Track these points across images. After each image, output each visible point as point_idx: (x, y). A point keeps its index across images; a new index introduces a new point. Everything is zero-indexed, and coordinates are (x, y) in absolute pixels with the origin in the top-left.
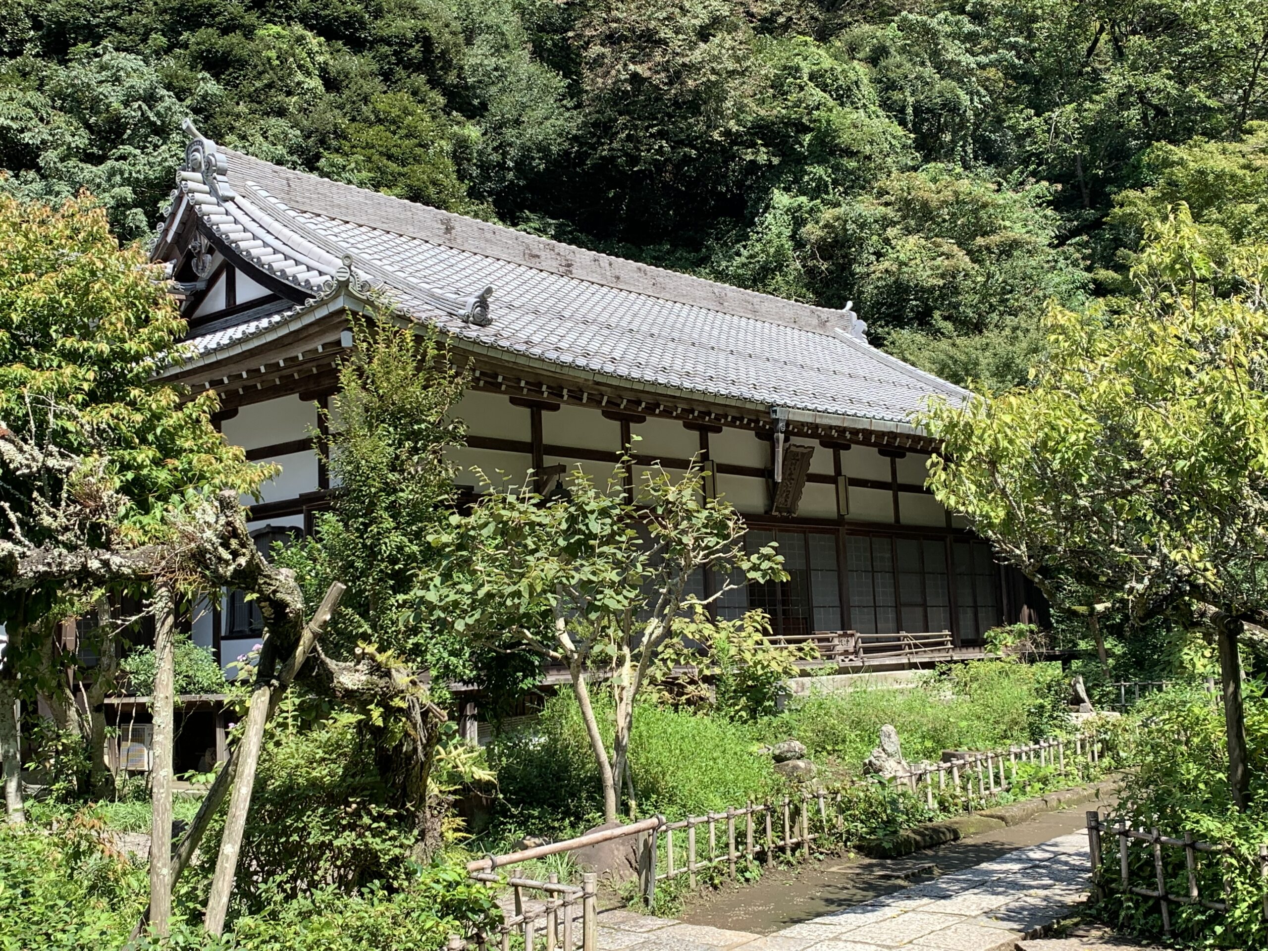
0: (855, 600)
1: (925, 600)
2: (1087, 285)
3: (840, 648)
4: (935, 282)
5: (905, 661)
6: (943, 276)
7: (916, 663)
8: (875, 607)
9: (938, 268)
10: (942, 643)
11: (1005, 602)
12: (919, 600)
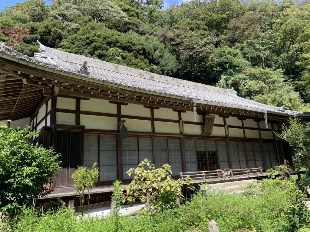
0: (232, 159)
1: (255, 159)
2: (293, 89)
3: (225, 174)
4: (258, 89)
5: (248, 177)
6: (259, 88)
7: (251, 178)
8: (239, 161)
9: (258, 86)
10: (260, 171)
11: (279, 158)
12: (253, 159)
